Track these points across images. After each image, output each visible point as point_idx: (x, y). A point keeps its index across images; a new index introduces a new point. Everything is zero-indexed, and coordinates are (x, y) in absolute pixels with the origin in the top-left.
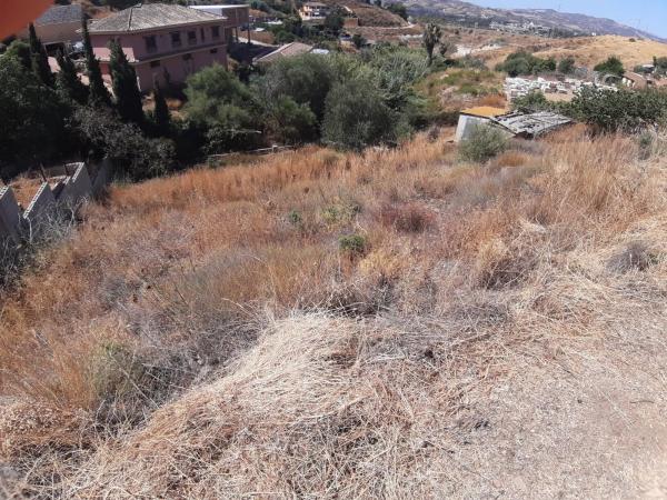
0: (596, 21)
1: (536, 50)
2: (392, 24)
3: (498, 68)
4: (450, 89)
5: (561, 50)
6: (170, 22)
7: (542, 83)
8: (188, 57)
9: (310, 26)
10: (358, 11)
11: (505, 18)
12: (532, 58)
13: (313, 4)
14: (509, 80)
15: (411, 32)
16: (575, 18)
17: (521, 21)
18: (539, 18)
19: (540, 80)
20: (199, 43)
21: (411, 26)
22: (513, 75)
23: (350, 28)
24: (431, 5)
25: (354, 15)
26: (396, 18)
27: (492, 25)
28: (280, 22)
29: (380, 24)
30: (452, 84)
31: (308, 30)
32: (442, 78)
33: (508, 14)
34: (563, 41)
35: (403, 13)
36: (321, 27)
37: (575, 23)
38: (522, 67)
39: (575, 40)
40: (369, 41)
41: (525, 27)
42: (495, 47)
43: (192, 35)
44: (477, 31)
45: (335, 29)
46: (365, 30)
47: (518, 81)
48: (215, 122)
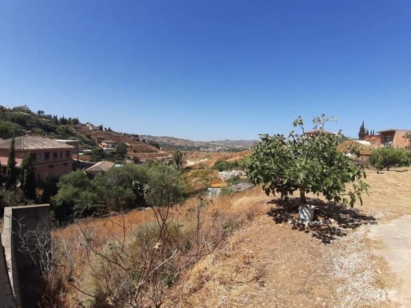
0: (249, 142)
1: (227, 159)
2: (152, 151)
3: (213, 168)
4: (195, 180)
5: (238, 158)
6: (45, 147)
7: (235, 172)
8: (51, 166)
9: (108, 153)
10: (133, 145)
11: (207, 146)
12: (227, 162)
13: (108, 141)
14: (220, 173)
15: (163, 155)
16: (239, 143)
17: (214, 146)
18: (222, 144)
19: (234, 171)
20: (59, 159)
21: (162, 152)
22: (221, 170)
23: (130, 154)
24: (169, 141)
25: (131, 147)
26: (154, 148)
27: (201, 149)
28: (90, 150)
29: (146, 151)
30: (195, 177)
31: (107, 155)
32: (189, 175)
33: (208, 143)
34: (237, 153)
35: (157, 146)
36: (114, 153)
37: (240, 144)
38: (224, 167)
39: (243, 152)
40: (141, 160)
41: (217, 149)
42: (206, 159)
43: (55, 155)
44: (195, 153)
45: (122, 154)
46: (138, 155)
47: (224, 173)
48: (79, 201)
